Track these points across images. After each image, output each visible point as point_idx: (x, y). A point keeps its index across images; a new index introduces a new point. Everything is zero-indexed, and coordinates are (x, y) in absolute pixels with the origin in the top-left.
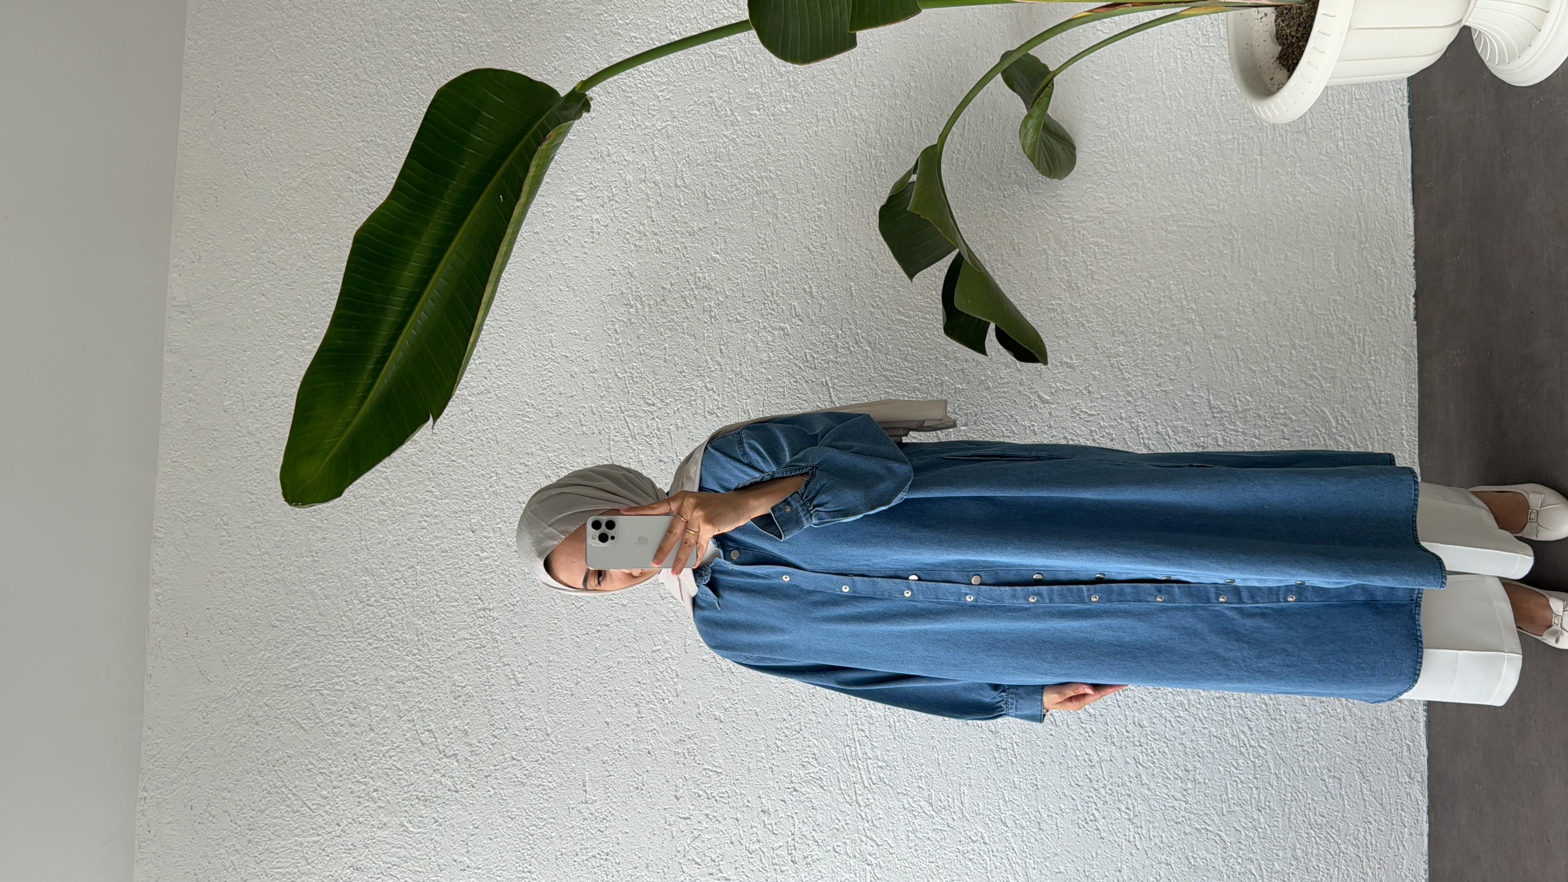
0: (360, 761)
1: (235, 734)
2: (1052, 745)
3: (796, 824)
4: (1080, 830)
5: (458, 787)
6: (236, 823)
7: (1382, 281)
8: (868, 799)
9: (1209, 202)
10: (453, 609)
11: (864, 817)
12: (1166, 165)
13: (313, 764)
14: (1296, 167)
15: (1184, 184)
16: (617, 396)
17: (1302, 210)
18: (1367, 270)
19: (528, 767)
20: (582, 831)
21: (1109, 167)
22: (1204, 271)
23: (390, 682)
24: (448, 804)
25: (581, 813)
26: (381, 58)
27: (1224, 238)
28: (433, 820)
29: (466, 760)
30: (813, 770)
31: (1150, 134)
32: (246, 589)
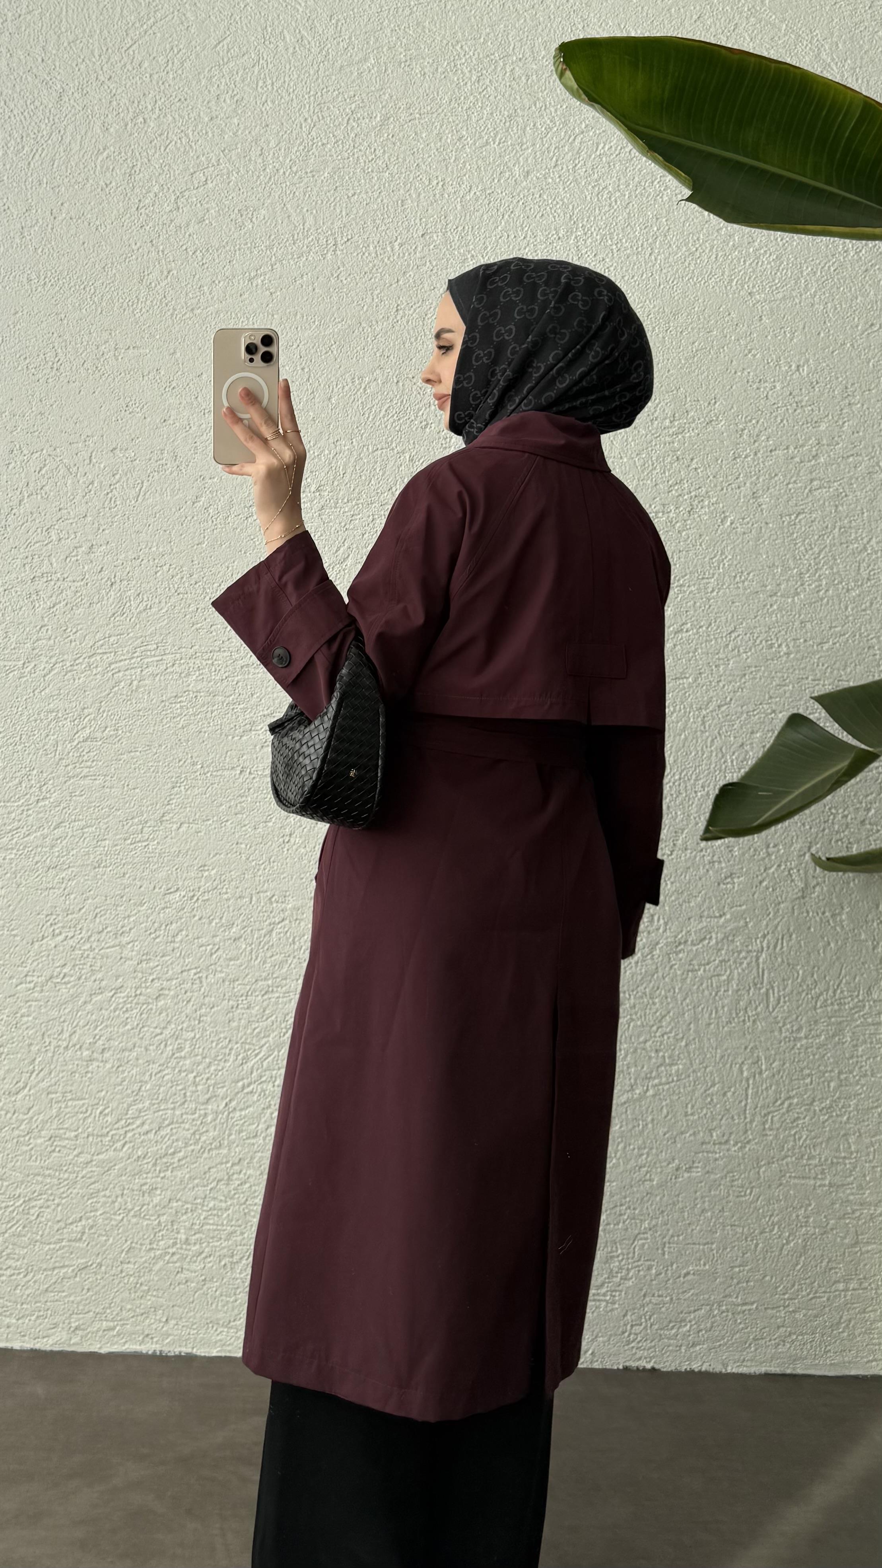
0: (178, 104)
2: (142, 889)
3: (74, 584)
4: (43, 916)
5: (142, 210)
7: (673, 1328)
11: (77, 662)
12: (822, 1068)
13: (178, 53)
17: (761, 1233)
18: (686, 1310)
19: (159, 287)
20: (85, 343)
21: (821, 998)
22: (693, 1107)
24: (124, 199)
25: (105, 343)
27: (731, 1134)
28: (108, 183)
30: (134, 605)
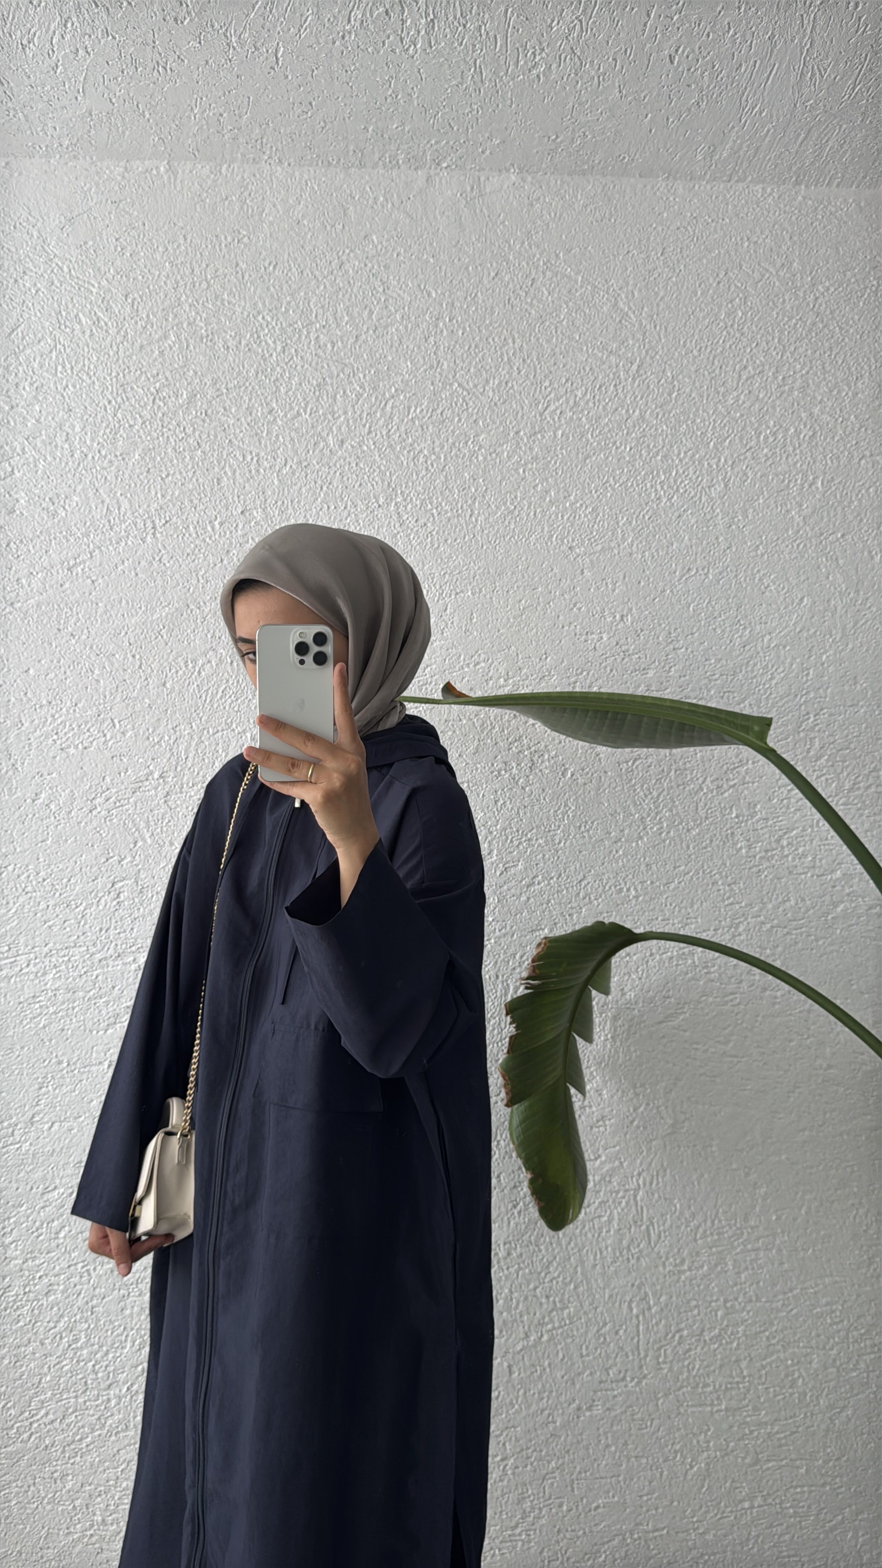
9: (669, 1351)
14: (715, 1451)
15: (687, 1320)
23: (67, 425)
26: (766, 395)
31: (743, 1276)
32: (167, 264)
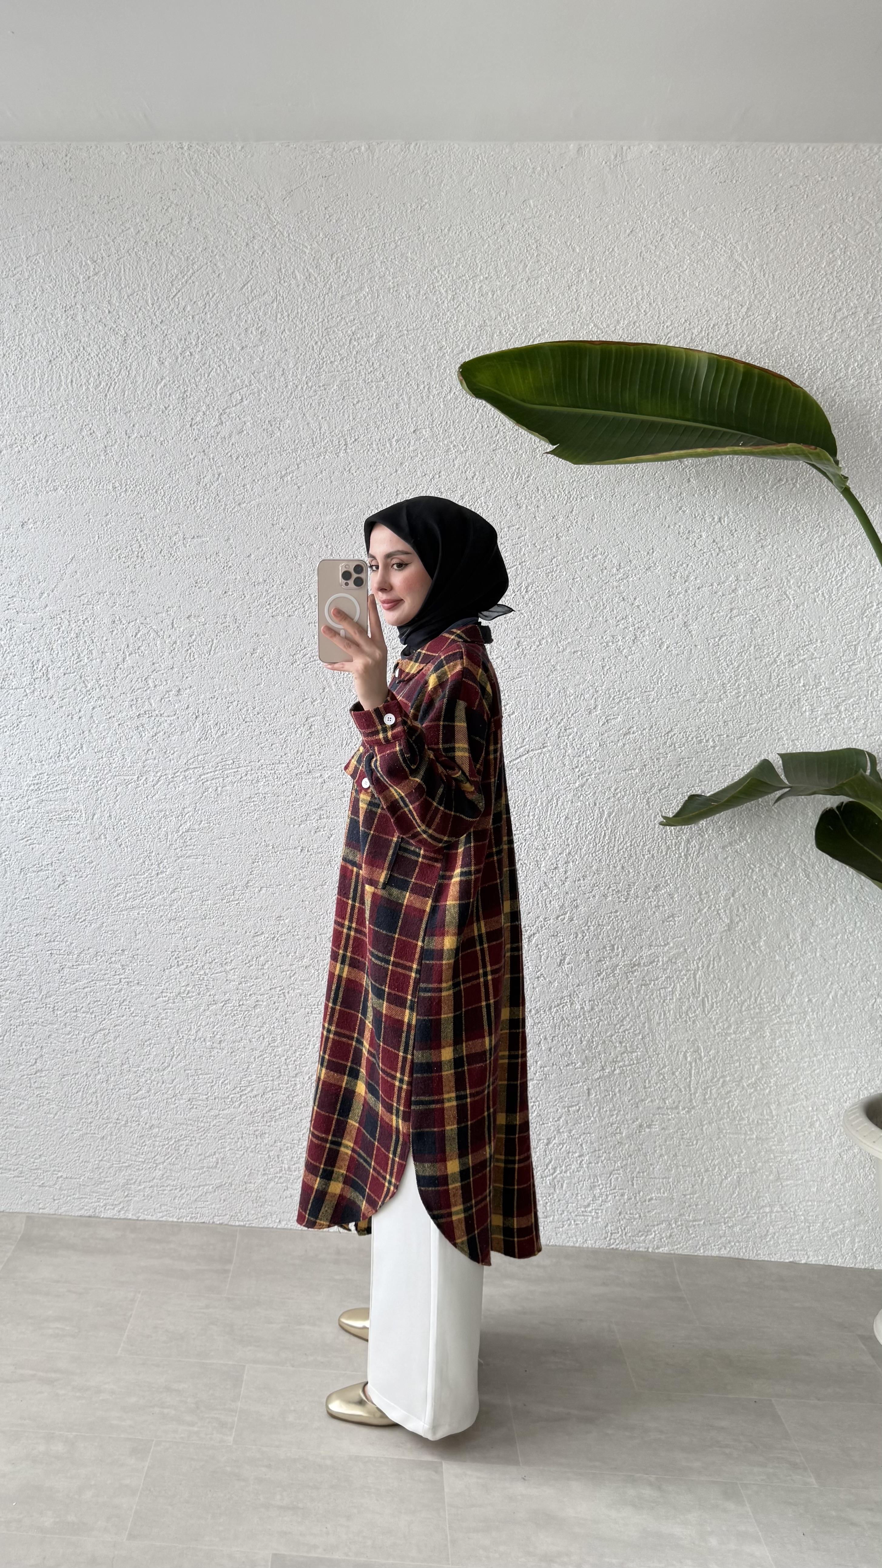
0: (216, 338)
1: (238, 226)
2: (237, 933)
3: (170, 718)
5: (195, 427)
6: (161, 230)
8: (191, 778)
10: (346, 416)
11: (176, 775)
13: (213, 297)
16: (536, 558)
20: (161, 536)
24: (180, 418)
28: (167, 406)
29: (218, 433)
30: (214, 732)
